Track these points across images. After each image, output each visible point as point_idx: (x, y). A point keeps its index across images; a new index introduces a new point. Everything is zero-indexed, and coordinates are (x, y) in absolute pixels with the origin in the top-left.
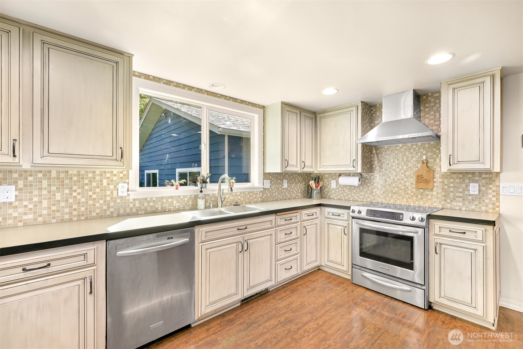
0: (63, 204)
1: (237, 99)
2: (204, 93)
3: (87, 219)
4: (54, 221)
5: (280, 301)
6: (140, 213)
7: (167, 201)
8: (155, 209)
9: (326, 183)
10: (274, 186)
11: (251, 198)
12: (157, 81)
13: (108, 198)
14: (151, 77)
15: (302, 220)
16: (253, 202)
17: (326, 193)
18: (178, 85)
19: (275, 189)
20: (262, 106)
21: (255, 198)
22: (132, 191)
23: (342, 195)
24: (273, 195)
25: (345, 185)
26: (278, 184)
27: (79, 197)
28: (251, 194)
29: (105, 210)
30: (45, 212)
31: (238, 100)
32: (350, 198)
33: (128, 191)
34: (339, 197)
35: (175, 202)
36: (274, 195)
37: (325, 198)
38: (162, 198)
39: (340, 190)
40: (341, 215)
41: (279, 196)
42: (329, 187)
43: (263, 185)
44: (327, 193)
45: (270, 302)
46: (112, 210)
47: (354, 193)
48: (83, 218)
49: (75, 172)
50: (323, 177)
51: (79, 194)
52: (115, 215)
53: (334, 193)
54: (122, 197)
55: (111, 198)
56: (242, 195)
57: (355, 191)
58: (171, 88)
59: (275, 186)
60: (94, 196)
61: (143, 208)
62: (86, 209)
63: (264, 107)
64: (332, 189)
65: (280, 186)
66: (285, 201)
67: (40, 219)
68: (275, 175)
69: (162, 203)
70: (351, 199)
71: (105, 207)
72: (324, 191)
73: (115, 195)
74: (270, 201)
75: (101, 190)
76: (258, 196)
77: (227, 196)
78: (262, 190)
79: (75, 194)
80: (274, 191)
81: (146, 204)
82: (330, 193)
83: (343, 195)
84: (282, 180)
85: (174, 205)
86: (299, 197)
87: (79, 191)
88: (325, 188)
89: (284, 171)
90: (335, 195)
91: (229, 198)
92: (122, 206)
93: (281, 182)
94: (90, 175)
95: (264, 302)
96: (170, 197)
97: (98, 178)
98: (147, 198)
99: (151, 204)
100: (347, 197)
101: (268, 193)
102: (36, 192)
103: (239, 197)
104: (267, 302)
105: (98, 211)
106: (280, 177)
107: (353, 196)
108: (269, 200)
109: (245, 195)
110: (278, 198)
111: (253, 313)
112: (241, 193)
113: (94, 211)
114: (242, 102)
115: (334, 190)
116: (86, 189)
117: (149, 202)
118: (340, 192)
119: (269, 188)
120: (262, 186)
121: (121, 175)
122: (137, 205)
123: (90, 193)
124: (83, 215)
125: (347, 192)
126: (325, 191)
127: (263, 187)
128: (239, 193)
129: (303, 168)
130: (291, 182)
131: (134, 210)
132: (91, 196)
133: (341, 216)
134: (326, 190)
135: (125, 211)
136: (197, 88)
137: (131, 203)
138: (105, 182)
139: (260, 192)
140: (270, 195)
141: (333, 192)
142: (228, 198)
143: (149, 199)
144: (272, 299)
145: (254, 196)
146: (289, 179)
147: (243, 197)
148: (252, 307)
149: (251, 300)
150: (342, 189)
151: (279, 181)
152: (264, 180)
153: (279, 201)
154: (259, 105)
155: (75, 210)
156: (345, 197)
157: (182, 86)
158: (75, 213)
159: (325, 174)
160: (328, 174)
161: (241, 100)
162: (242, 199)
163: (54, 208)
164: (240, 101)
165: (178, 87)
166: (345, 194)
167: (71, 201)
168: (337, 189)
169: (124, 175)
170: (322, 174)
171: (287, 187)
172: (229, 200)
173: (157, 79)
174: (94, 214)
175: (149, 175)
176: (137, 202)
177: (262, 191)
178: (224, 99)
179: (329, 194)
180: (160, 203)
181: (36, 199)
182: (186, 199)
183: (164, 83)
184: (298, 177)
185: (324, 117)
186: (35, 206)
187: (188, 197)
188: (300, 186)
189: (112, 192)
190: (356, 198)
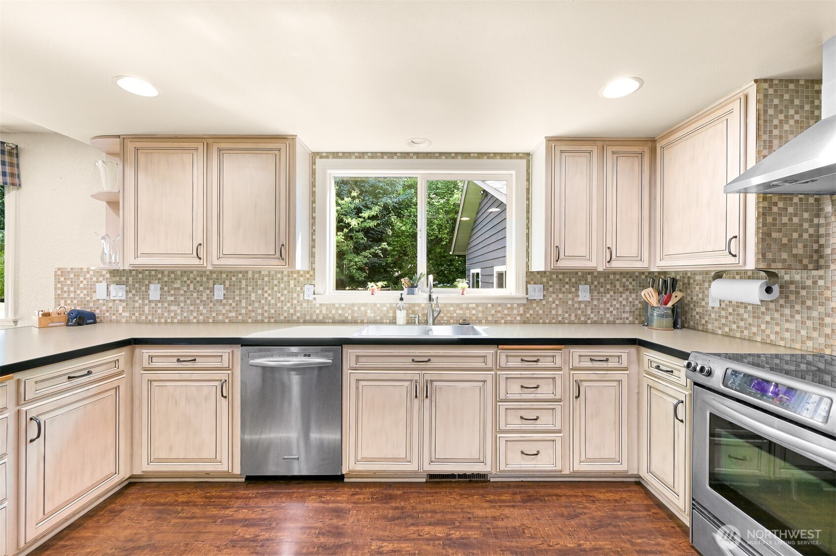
0: (256, 305)
1: (469, 153)
2: (412, 158)
3: (276, 322)
4: (250, 321)
5: (486, 505)
6: (327, 321)
7: (359, 308)
8: (344, 318)
9: (698, 295)
10: (554, 296)
11: (499, 315)
12: (347, 157)
13: (295, 302)
14: (340, 154)
15: (571, 367)
16: (503, 321)
17: (697, 317)
18: (374, 155)
19: (557, 302)
20: (523, 153)
21: (509, 315)
22: (318, 294)
23: (734, 327)
24: (551, 312)
25: (742, 303)
26: (564, 293)
27: (269, 298)
28: (499, 309)
29: (292, 314)
30: (243, 311)
31: (472, 155)
32: (754, 334)
33: (314, 294)
34: (727, 329)
35: (369, 311)
36: (554, 312)
37: (694, 329)
38: (353, 305)
39: (730, 314)
40: (674, 371)
41: (567, 315)
42: (703, 303)
43: (527, 294)
44: (700, 317)
45: (470, 498)
46: (298, 315)
47: (767, 323)
48: (272, 320)
49: (267, 273)
50: (692, 281)
51: (269, 295)
52: (302, 321)
53: (716, 320)
54: (308, 301)
55: (298, 302)
56: (480, 309)
57: (768, 318)
58: (366, 161)
59: (557, 296)
60: (282, 298)
61: (330, 315)
62: (275, 311)
63: (528, 154)
64: (711, 309)
65: (570, 296)
66: (583, 326)
67: (240, 317)
68: (557, 277)
69: (353, 311)
70: (759, 339)
71: (292, 311)
72: (692, 313)
73: (301, 299)
74: (544, 323)
75: (289, 292)
76: (515, 312)
77: (452, 309)
78: (525, 302)
79: (266, 295)
80: (554, 306)
81: (334, 312)
82: (707, 318)
83: (738, 327)
84: (576, 285)
85: (368, 315)
86: (627, 322)
87: (270, 292)
88: (694, 306)
89: (552, 267)
90: (716, 324)
91: (455, 311)
92: (308, 311)
93: (573, 289)
94: (279, 276)
95: (462, 495)
96: (363, 305)
97: (285, 279)
98: (335, 304)
99: (340, 312)
100: (746, 333)
101: (537, 309)
102: (237, 292)
103: (474, 312)
104: (466, 496)
105: (285, 314)
106: (570, 280)
107: (763, 331)
108: (541, 321)
109: (486, 308)
110: (563, 318)
111: (429, 502)
112: (477, 305)
113: (282, 314)
114: (481, 155)
115: (716, 312)
116: (275, 291)
117: (337, 309)
118: (730, 318)
119: (541, 300)
120: (522, 294)
121: (308, 276)
122: (324, 312)
123: (279, 295)
124: (273, 318)
125: (746, 320)
126: (694, 313)
127: (527, 296)
128: (474, 305)
129: (609, 262)
130: (602, 290)
131: (321, 318)
132: (279, 298)
133: (674, 374)
134: (698, 310)
135: (311, 317)
136: (401, 153)
137: (317, 308)
138: (292, 282)
139: (518, 305)
140: (544, 312)
141: (713, 315)
142: (452, 312)
143: (337, 306)
144: (478, 495)
145: (506, 312)
146: (596, 283)
147: (483, 311)
148: (436, 493)
149: (446, 482)
150: (734, 310)
151: (567, 286)
152: (529, 286)
153: (566, 325)
154: (518, 154)
155: (266, 311)
156: (742, 332)
157: (380, 155)
158: (266, 314)
159: (694, 273)
160: (701, 273)
161: (478, 153)
162: (480, 315)
163: (250, 308)
164: (476, 155)
165: (373, 158)
166: (742, 324)
167: (263, 301)
168: (723, 309)
169: (311, 276)
170: (689, 274)
171: (588, 298)
172: (455, 315)
173: (348, 154)
174: (282, 318)
175: (473, 274)
176: (324, 308)
177: (524, 305)
178: (446, 158)
179: (703, 322)
180: (350, 312)
181: (237, 298)
182: (385, 309)
183: (356, 157)
184: (624, 280)
185: (669, 144)
186: (237, 304)
187: (388, 305)
188: (630, 299)
189: (298, 295)
190: (773, 337)
